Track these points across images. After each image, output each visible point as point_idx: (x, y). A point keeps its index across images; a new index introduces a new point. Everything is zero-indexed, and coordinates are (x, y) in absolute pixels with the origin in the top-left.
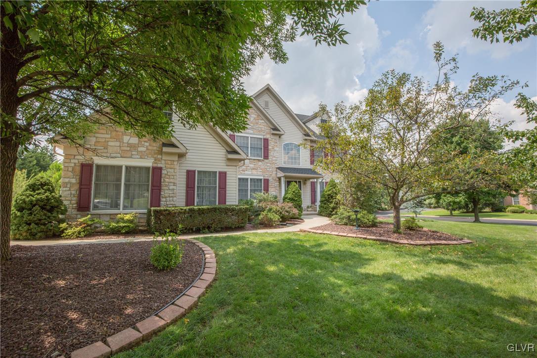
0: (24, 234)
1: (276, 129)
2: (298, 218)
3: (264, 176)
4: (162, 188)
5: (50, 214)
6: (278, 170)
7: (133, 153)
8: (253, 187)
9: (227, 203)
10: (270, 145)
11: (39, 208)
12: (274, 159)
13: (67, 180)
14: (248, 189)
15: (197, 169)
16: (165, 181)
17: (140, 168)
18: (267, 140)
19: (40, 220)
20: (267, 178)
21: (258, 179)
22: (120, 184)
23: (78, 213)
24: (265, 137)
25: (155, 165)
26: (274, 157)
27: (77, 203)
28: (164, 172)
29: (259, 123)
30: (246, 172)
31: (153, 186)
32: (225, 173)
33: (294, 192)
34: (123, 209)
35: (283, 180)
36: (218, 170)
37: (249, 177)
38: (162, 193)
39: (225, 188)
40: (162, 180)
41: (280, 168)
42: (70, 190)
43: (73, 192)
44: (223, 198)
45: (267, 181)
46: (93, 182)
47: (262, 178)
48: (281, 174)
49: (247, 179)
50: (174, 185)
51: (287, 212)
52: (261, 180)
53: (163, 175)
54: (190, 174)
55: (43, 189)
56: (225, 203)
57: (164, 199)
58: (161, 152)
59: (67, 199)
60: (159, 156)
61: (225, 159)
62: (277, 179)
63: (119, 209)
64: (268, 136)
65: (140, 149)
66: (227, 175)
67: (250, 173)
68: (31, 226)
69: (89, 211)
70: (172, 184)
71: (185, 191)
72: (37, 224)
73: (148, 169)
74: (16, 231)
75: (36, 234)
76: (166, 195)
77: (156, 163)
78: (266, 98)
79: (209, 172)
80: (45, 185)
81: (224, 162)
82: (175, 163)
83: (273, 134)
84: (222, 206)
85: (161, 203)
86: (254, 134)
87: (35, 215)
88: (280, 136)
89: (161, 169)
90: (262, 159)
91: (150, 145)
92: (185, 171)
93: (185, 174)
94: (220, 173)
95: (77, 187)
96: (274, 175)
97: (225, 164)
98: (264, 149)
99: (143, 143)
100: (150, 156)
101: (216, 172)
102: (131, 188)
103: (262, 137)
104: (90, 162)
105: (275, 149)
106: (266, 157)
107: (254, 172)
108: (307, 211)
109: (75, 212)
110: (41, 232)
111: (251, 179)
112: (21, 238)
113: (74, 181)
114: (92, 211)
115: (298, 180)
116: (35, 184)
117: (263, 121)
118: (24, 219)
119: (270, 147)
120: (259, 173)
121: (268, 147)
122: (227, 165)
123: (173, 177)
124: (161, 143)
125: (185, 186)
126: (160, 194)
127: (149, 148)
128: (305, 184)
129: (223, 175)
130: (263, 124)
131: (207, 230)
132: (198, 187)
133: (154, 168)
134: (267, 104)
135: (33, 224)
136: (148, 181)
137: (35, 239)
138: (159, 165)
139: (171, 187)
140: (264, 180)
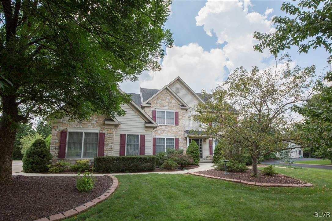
0: (30, 170)
1: (184, 106)
2: (195, 165)
3: (175, 136)
4: (105, 145)
5: (42, 159)
6: (185, 133)
7: (89, 125)
8: (168, 143)
9: (145, 155)
10: (179, 116)
11: (37, 156)
12: (182, 125)
13: (54, 141)
14: (164, 145)
15: (127, 134)
16: (107, 141)
17: (93, 133)
18: (178, 113)
19: (38, 162)
20: (177, 138)
21: (171, 139)
22: (82, 143)
23: (59, 159)
24: (176, 111)
25: (101, 132)
26: (183, 124)
27: (58, 154)
28: (106, 136)
29: (172, 103)
30: (163, 134)
31: (99, 144)
32: (144, 136)
33: (193, 147)
34: (83, 157)
35: (188, 139)
36: (139, 134)
37: (165, 137)
38: (105, 148)
39: (144, 145)
40: (105, 141)
41: (186, 132)
42: (55, 146)
43: (57, 147)
44: (143, 151)
45: (177, 140)
46: (67, 142)
47: (174, 137)
48: (186, 135)
49: (164, 139)
50: (112, 144)
51: (184, 160)
52: (173, 139)
53: (105, 138)
54: (123, 137)
55: (40, 146)
56: (144, 154)
57: (106, 152)
58: (104, 124)
59: (54, 151)
60: (104, 127)
61: (144, 127)
62: (185, 139)
63: (81, 157)
64: (178, 111)
65: (93, 122)
66: (146, 137)
67: (166, 134)
68: (33, 166)
69: (64, 158)
70: (111, 143)
71: (119, 147)
72: (36, 164)
73: (97, 134)
74: (26, 168)
75: (36, 170)
76: (107, 149)
77: (101, 131)
78: (178, 85)
79: (134, 135)
80: (41, 144)
81: (144, 129)
82: (113, 130)
83: (181, 109)
84: (142, 156)
85: (104, 154)
86: (169, 110)
87: (35, 160)
88: (187, 110)
89: (104, 134)
90: (174, 125)
91: (98, 120)
92: (120, 135)
93: (120, 136)
94: (141, 136)
95: (58, 145)
96: (182, 136)
97: (144, 130)
98: (175, 119)
99: (94, 119)
100: (98, 126)
101: (139, 135)
102: (88, 145)
103: (174, 111)
104: (66, 131)
105: (183, 118)
106: (177, 124)
107: (169, 134)
108: (207, 160)
109: (57, 158)
110: (38, 169)
111: (167, 139)
112: (28, 171)
113: (57, 141)
114: (66, 158)
115: (200, 139)
116: (36, 143)
117: (175, 101)
118: (30, 162)
119: (179, 118)
120: (172, 135)
121: (178, 118)
122: (145, 131)
123: (111, 138)
124: (105, 118)
125: (119, 143)
126: (103, 149)
127: (98, 121)
128: (205, 141)
129: (143, 137)
130: (175, 103)
131: (128, 171)
132: (127, 144)
133: (100, 134)
134: (178, 89)
135: (34, 165)
136: (97, 142)
137: (35, 173)
138: (103, 132)
139: (110, 145)
140: (176, 139)
